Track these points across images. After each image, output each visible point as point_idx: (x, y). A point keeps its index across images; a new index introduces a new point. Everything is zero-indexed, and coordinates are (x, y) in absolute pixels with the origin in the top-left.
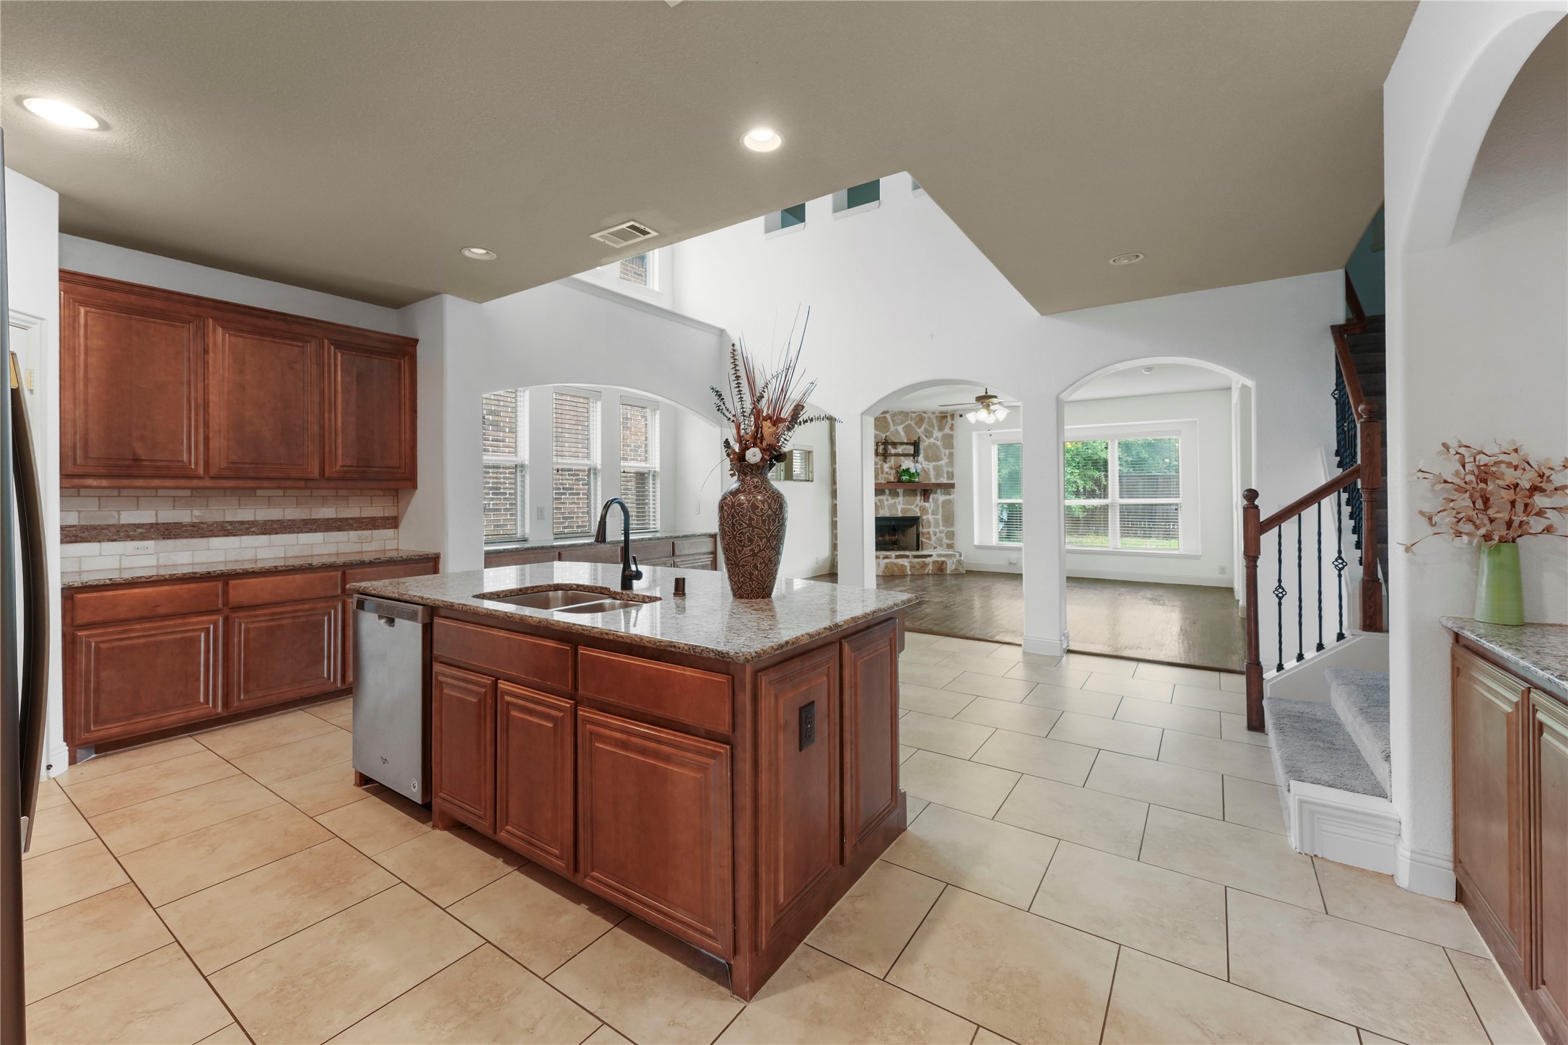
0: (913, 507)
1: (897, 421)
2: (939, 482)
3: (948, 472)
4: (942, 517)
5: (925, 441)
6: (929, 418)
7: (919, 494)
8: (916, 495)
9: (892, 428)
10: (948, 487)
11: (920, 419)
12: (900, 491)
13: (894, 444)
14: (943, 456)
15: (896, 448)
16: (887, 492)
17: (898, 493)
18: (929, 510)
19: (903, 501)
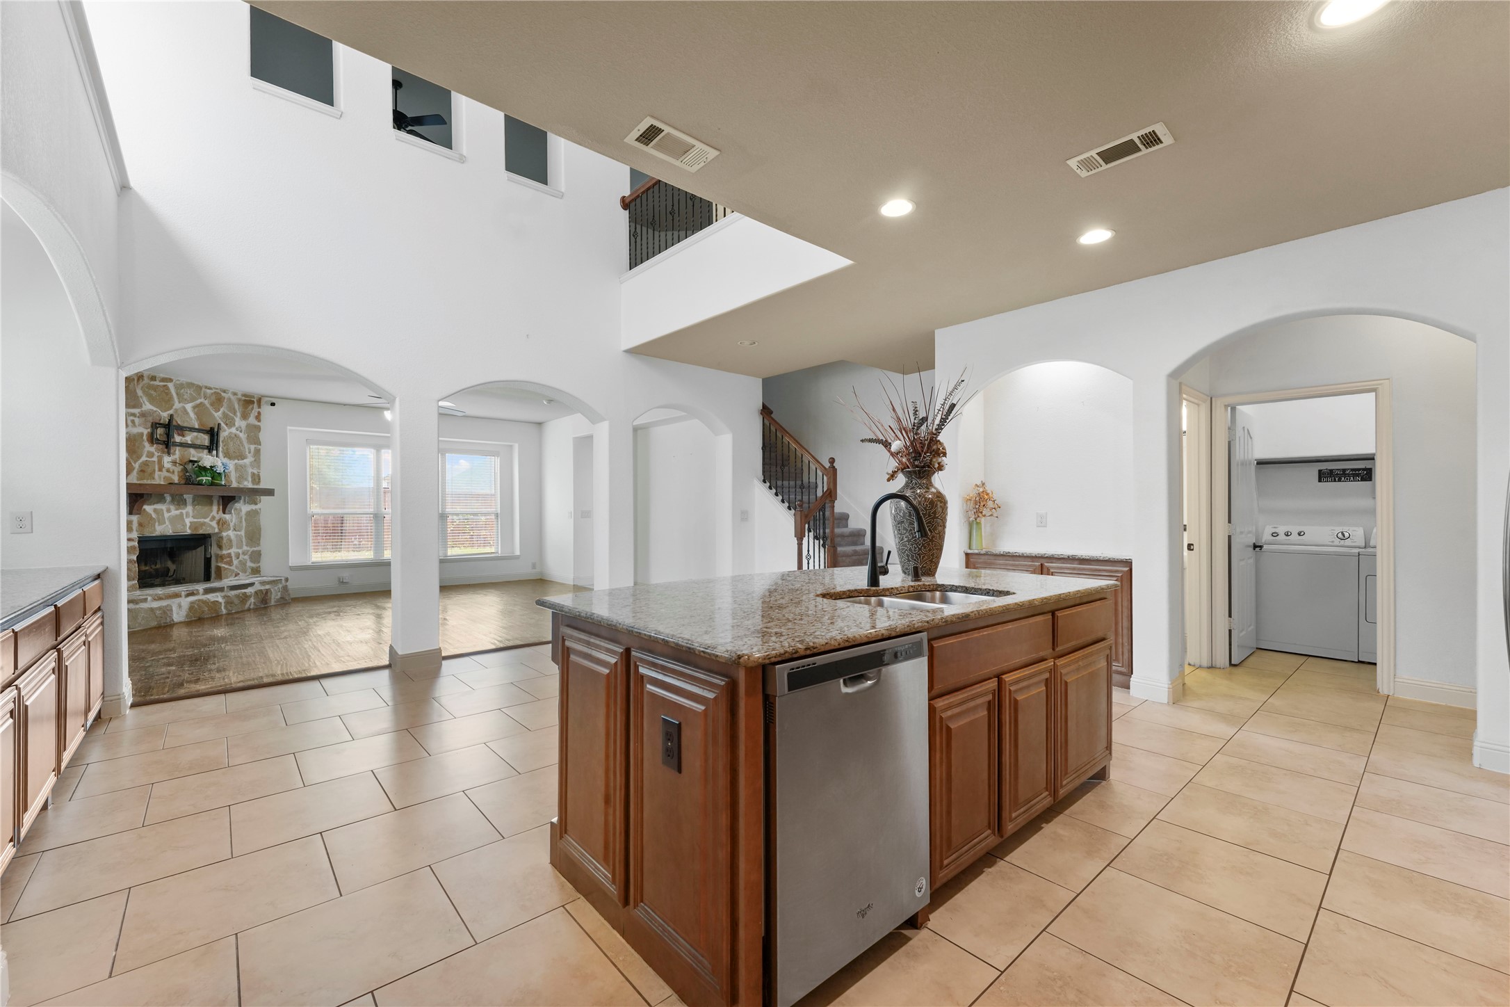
0: (207, 520)
1: (185, 397)
2: (241, 486)
3: (253, 474)
4: (246, 533)
5: (225, 431)
6: (229, 399)
7: (215, 502)
8: (211, 504)
9: (177, 405)
10: (255, 494)
11: (218, 400)
13: (181, 429)
14: (247, 453)
15: (183, 436)
16: (168, 498)
17: (185, 500)
18: (229, 525)
19: (193, 512)
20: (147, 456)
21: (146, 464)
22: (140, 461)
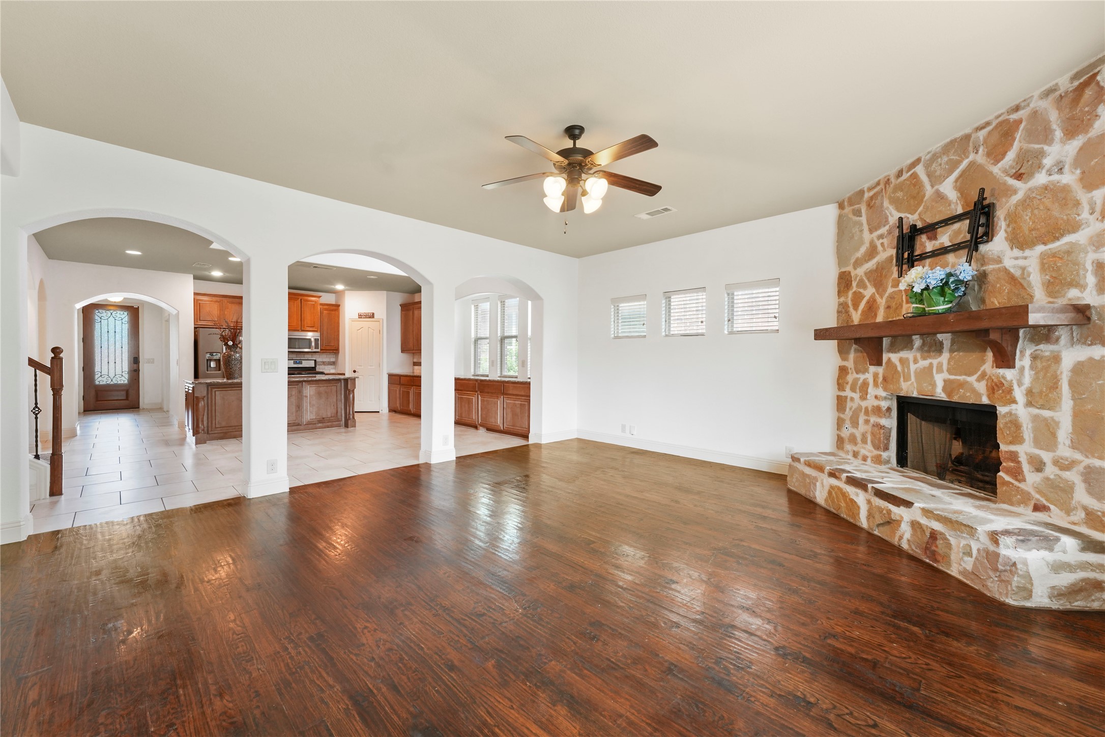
1: (938, 173)
8: (985, 350)
9: (929, 191)
11: (1003, 136)
12: (945, 338)
13: (931, 229)
15: (935, 238)
17: (941, 344)
18: (1010, 391)
19: (949, 363)
20: (892, 287)
21: (891, 297)
22: (887, 295)
